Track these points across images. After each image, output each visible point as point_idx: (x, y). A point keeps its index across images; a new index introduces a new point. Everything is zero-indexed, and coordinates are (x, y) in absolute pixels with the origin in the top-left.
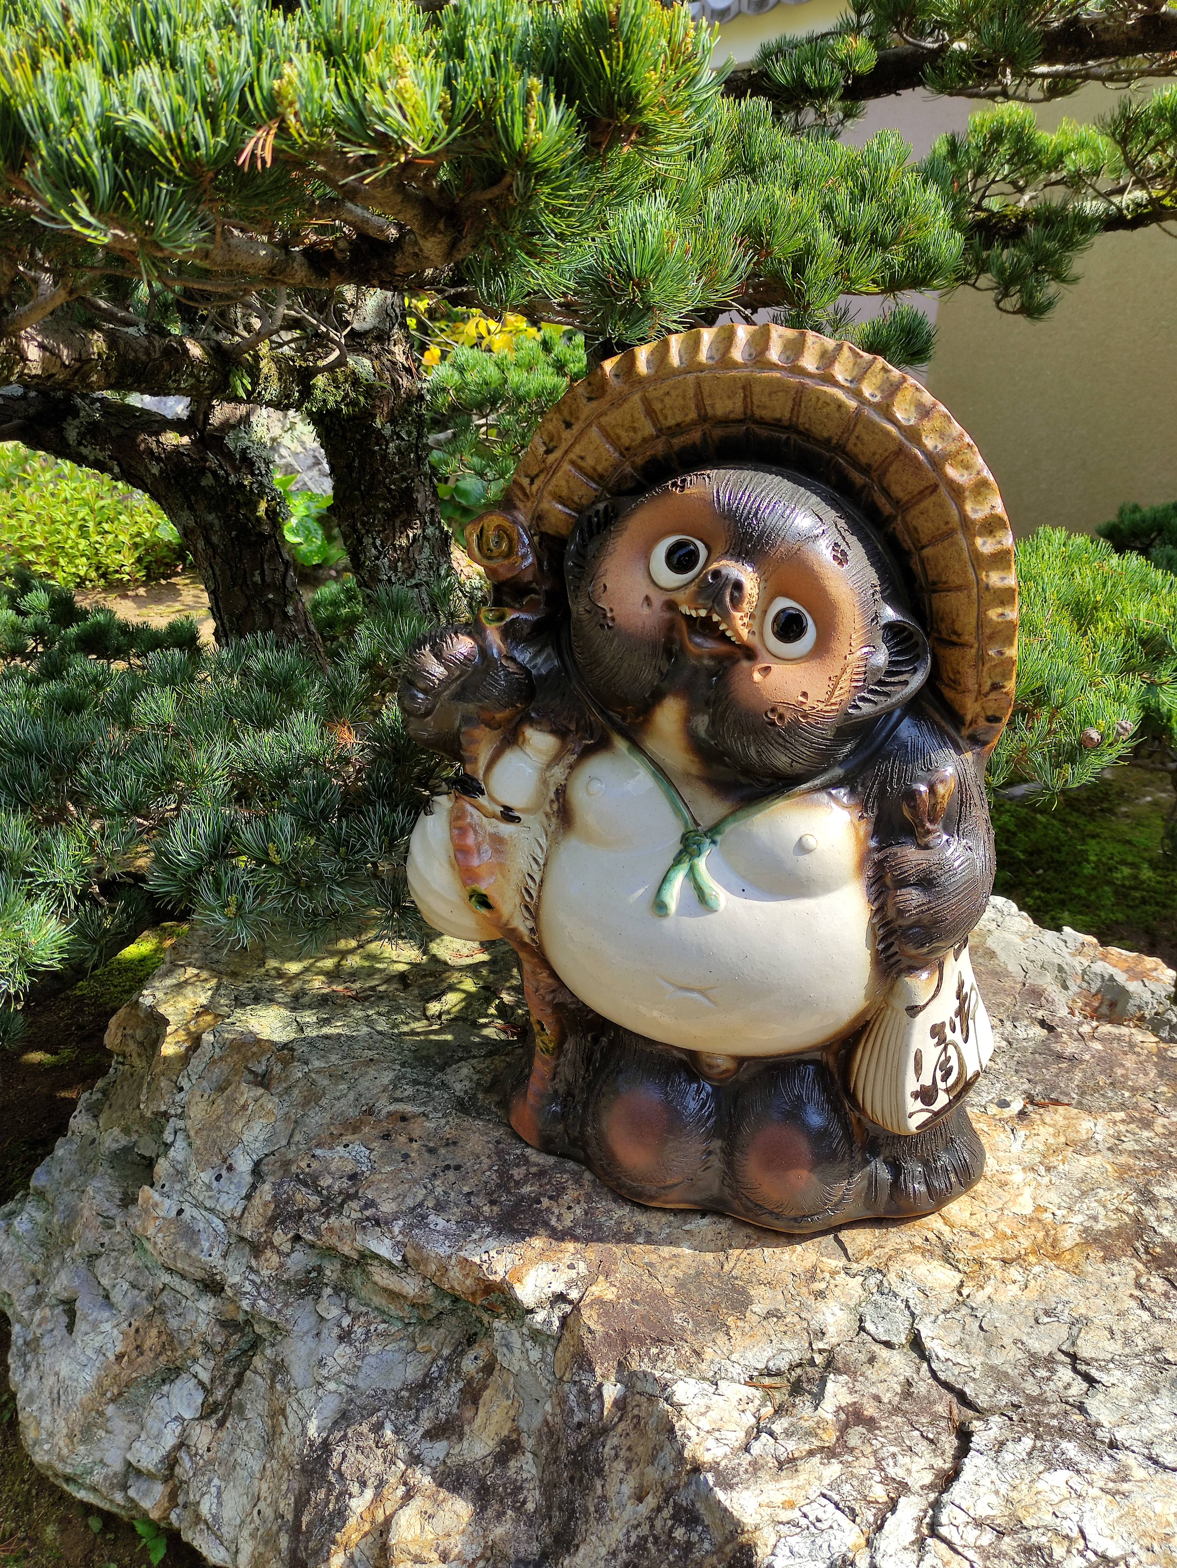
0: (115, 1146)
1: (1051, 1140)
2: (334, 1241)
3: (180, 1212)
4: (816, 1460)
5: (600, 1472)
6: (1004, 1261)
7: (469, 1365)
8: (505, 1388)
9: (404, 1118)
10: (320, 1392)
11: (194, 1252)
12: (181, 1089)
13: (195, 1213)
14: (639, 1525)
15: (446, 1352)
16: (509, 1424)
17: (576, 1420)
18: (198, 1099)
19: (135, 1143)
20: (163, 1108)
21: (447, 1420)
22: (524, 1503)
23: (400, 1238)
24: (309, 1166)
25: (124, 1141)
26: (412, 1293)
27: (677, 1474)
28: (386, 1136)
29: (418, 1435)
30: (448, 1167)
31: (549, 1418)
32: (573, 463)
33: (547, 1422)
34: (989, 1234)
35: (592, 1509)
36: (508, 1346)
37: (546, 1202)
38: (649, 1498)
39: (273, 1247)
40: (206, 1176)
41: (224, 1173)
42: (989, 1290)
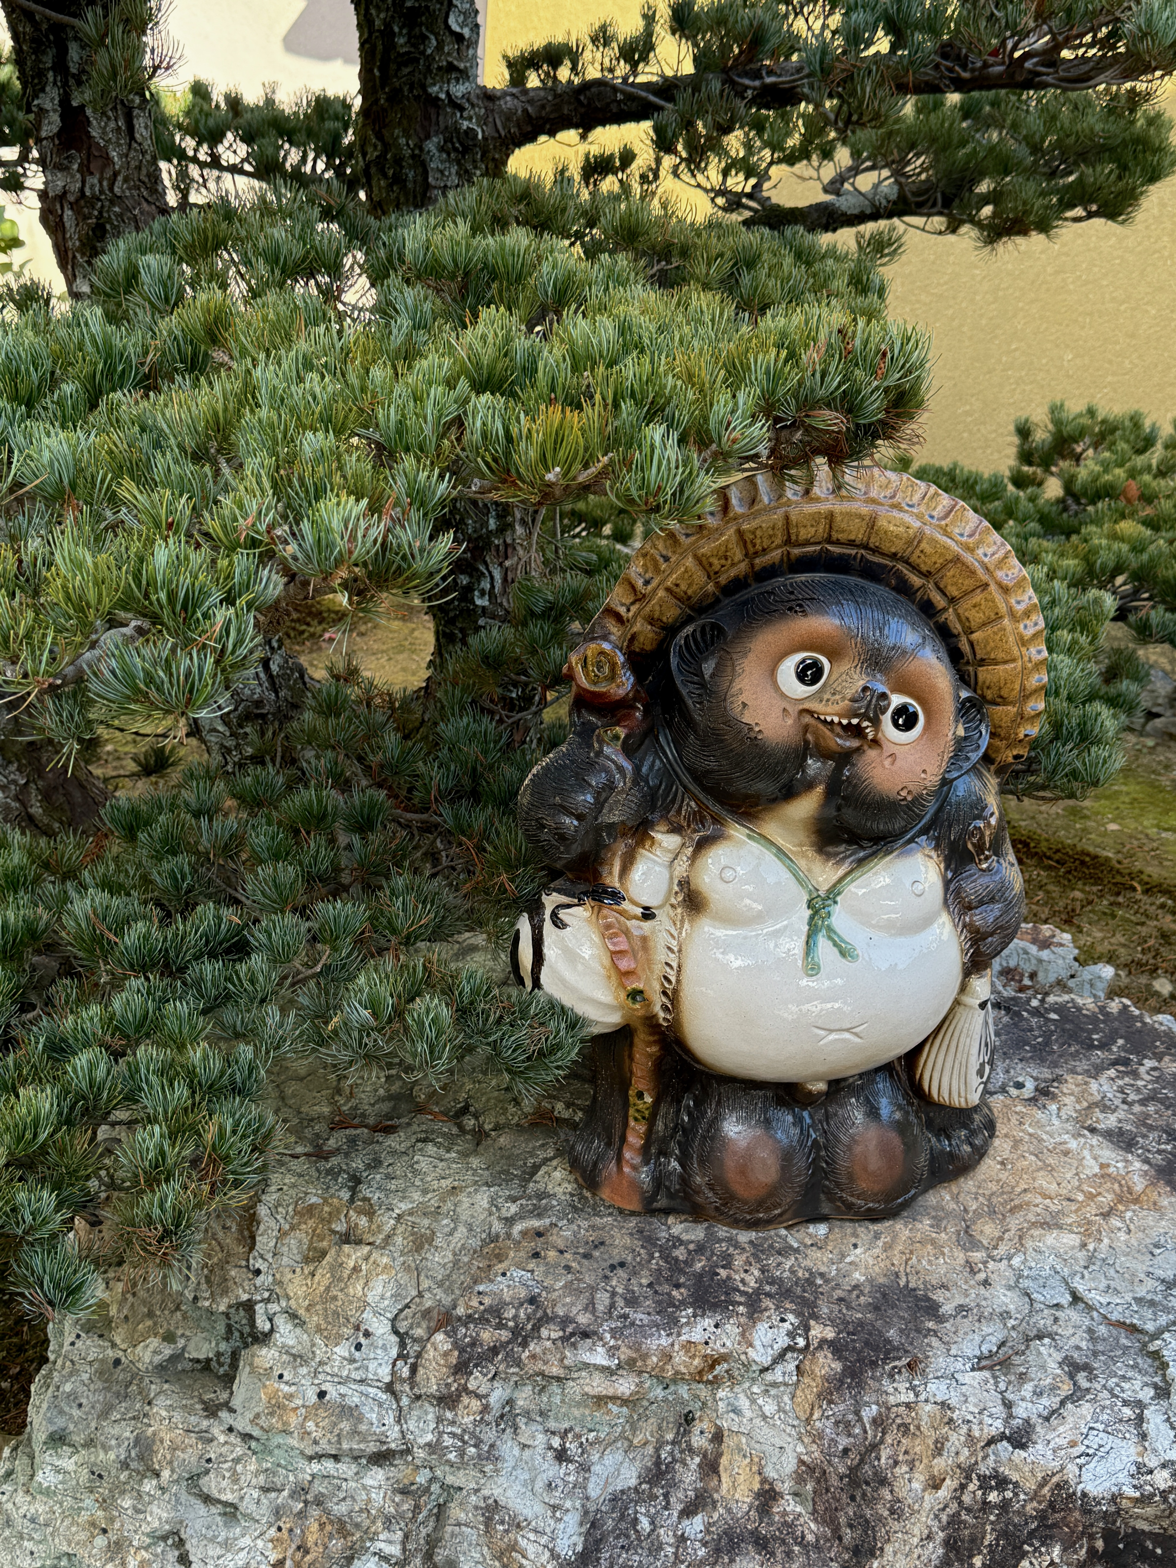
0: (157, 1359)
1: (1078, 1107)
2: (540, 1366)
3: (322, 1394)
4: (1069, 1406)
5: (883, 1482)
6: (1102, 1214)
7: (699, 1441)
8: (740, 1450)
9: (539, 1234)
10: (558, 1514)
11: (363, 1428)
12: (258, 1272)
13: (343, 1390)
14: (946, 1506)
15: (670, 1437)
16: (757, 1478)
17: (841, 1448)
18: (290, 1276)
19: (184, 1349)
20: (245, 1297)
21: (697, 1497)
22: (803, 1537)
23: (612, 1343)
24: (481, 1303)
25: (168, 1351)
26: (628, 1392)
27: (973, 1453)
28: (536, 1255)
29: (675, 1518)
30: (613, 1267)
31: (805, 1458)
32: (668, 590)
33: (802, 1462)
34: (1080, 1197)
35: (886, 1513)
36: (736, 1411)
37: (723, 1273)
38: (948, 1482)
39: (469, 1393)
40: (342, 1350)
41: (362, 1340)
42: (1106, 1241)
